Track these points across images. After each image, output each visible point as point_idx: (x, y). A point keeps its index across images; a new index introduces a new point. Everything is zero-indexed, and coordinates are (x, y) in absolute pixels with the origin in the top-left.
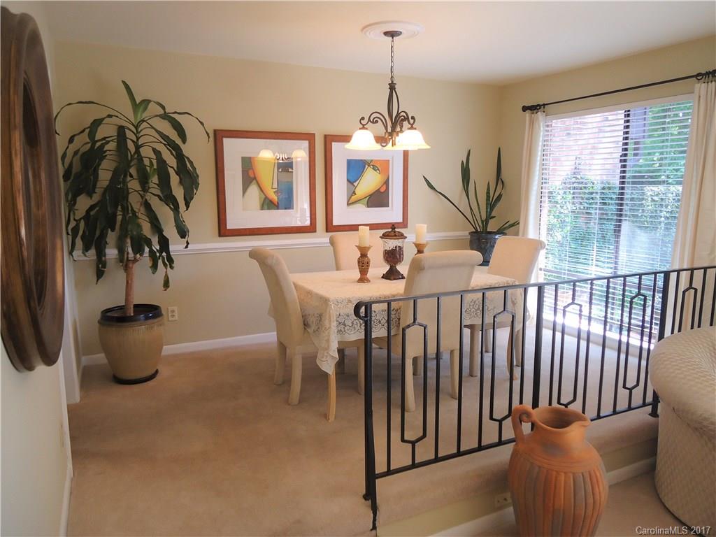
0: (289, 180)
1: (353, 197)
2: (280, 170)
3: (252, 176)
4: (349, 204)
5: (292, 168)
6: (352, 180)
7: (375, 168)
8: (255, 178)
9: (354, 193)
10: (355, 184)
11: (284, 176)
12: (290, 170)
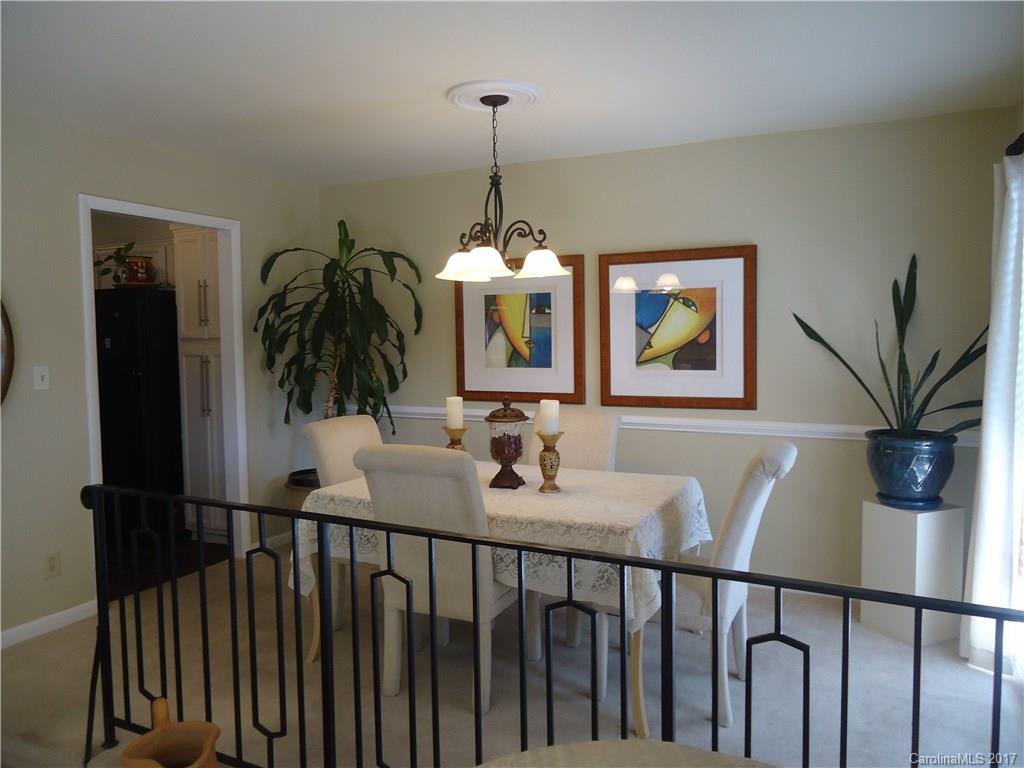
0: (546, 325)
1: (647, 351)
2: (534, 311)
3: (497, 320)
4: (639, 363)
5: (550, 308)
6: (645, 323)
7: (687, 303)
8: (501, 324)
9: (649, 345)
10: (652, 330)
11: (540, 321)
12: (547, 311)
